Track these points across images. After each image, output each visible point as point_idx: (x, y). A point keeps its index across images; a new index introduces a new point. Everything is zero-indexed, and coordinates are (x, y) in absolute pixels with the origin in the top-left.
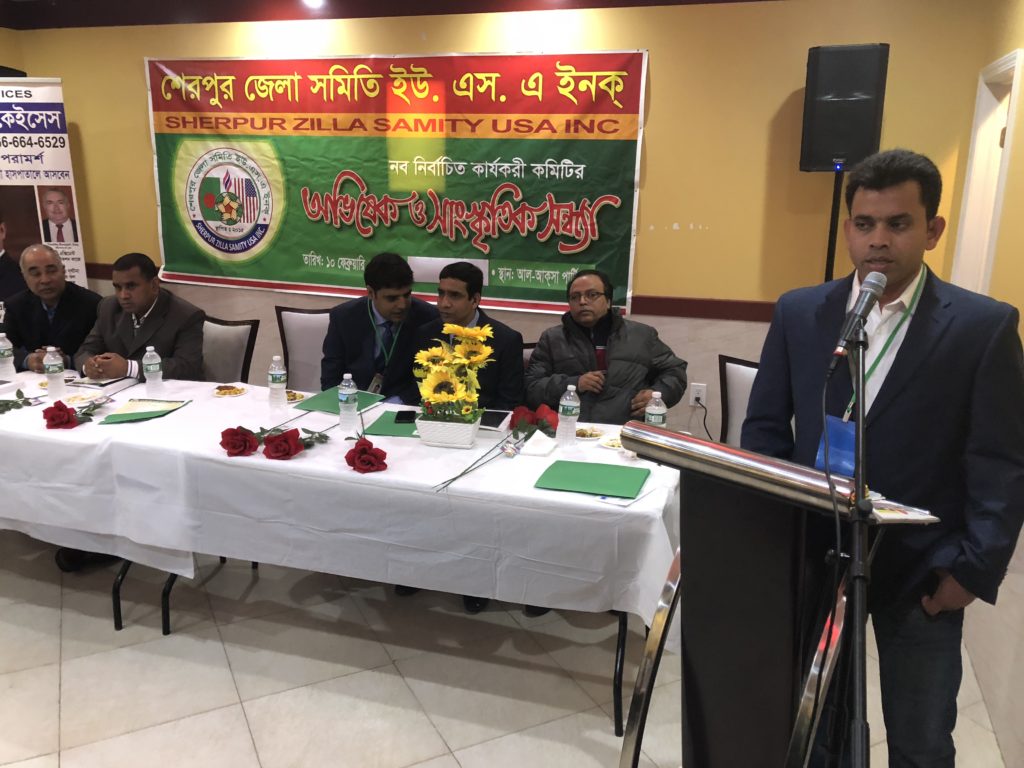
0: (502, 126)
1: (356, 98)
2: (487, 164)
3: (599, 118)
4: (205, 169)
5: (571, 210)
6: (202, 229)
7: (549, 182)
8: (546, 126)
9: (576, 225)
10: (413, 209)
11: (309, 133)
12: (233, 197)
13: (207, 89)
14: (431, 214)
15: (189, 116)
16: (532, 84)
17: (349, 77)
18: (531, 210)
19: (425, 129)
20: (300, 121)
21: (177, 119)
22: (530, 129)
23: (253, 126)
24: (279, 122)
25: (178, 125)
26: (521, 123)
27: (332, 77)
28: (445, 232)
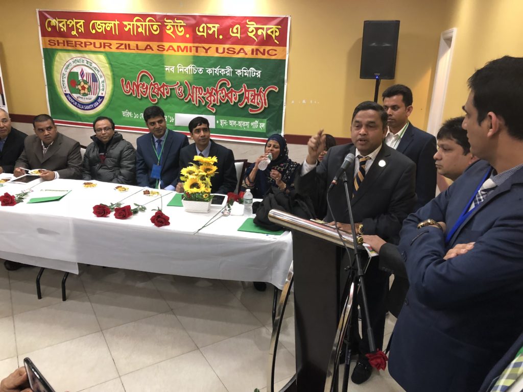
0: (221, 50)
1: (148, 34)
2: (213, 69)
3: (267, 48)
4: (70, 67)
5: (255, 93)
6: (70, 98)
7: (244, 79)
8: (242, 51)
9: (257, 100)
10: (178, 90)
11: (124, 51)
12: (86, 82)
13: (70, 26)
14: (186, 92)
15: (61, 40)
16: (235, 31)
17: (144, 24)
18: (235, 92)
19: (183, 51)
20: (119, 45)
21: (54, 41)
22: (235, 52)
23: (95, 46)
24: (109, 45)
25: (55, 44)
26: (230, 49)
27: (135, 23)
28: (193, 101)
